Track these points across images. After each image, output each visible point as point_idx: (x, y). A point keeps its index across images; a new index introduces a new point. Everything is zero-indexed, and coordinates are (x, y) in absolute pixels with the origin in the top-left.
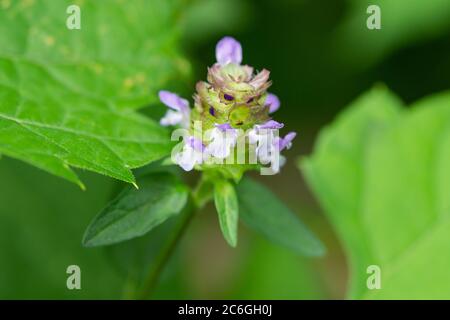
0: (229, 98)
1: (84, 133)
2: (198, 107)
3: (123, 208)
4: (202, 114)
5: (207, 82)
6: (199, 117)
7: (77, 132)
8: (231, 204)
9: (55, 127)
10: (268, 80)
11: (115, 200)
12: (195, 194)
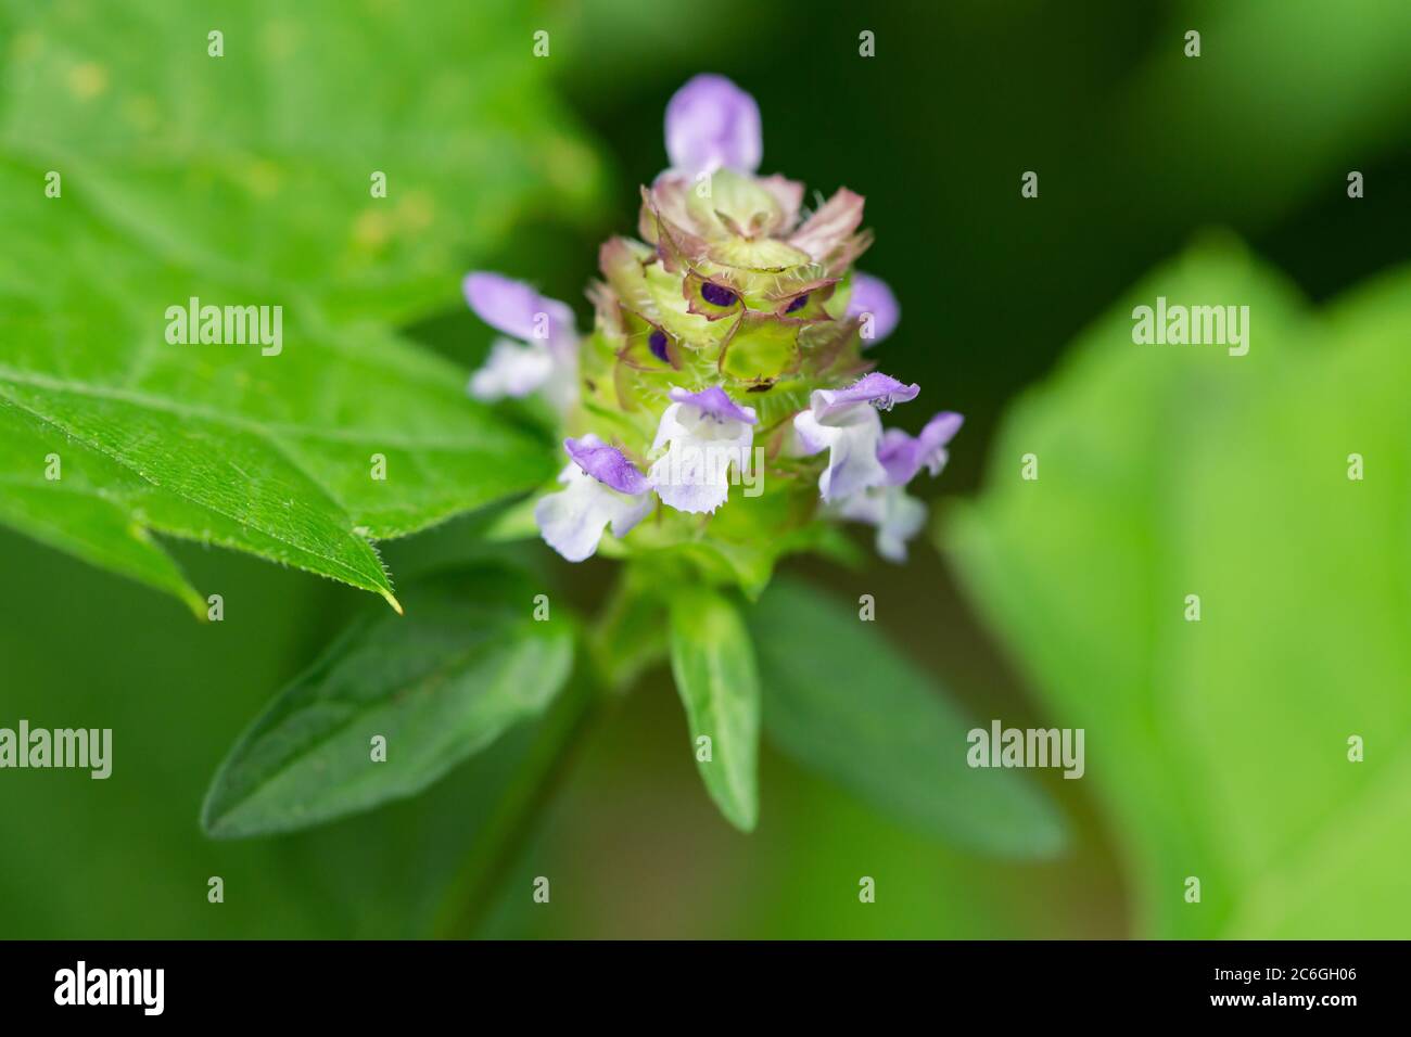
0: (719, 295)
1: (206, 411)
2: (609, 331)
3: (342, 696)
4: (623, 355)
5: (638, 238)
6: (611, 365)
7: (185, 410)
8: (731, 675)
9: (102, 389)
10: (859, 230)
11: (316, 667)
12: (600, 638)
